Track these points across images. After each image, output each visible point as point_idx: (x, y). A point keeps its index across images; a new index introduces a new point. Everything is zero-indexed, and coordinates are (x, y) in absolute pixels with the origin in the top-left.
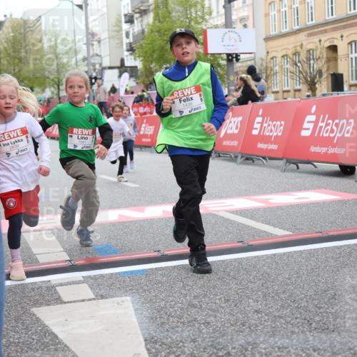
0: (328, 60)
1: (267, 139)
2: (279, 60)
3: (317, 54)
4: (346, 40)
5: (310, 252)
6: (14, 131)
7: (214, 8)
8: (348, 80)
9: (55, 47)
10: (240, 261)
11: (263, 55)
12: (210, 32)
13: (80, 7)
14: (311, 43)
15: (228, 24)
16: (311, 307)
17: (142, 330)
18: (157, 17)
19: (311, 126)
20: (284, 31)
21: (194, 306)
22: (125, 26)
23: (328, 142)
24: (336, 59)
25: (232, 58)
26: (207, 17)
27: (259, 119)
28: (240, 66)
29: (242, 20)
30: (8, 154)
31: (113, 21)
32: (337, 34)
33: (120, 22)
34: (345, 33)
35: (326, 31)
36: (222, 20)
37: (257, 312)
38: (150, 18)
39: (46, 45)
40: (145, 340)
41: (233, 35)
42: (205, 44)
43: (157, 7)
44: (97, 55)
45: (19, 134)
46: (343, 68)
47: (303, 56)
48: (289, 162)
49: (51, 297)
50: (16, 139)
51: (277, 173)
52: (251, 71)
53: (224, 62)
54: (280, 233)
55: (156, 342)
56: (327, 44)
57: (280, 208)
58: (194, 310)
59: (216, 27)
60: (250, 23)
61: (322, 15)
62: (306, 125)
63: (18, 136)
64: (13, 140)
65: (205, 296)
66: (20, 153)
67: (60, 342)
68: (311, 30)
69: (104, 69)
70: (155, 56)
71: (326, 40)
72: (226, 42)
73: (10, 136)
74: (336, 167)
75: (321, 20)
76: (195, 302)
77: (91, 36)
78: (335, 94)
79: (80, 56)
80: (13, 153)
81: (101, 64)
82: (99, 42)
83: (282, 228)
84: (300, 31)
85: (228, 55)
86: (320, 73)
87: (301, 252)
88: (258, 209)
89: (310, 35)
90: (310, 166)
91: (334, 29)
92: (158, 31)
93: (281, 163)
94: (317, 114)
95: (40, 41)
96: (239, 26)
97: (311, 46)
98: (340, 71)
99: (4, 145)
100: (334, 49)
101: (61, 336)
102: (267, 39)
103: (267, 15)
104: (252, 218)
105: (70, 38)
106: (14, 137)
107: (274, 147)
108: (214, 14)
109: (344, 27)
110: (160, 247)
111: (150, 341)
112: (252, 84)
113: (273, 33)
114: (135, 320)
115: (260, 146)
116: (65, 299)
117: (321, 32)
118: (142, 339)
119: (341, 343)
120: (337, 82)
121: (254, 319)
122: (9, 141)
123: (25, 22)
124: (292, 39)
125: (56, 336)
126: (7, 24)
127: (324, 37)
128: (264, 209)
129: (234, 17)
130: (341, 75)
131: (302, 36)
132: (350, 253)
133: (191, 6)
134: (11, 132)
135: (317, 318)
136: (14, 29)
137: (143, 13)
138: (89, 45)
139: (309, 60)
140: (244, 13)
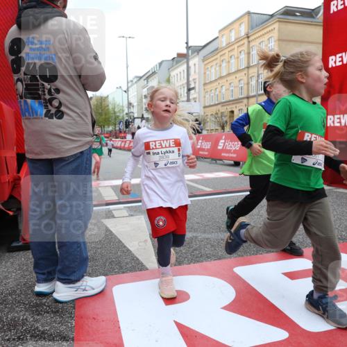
0: (230, 117)
1: (203, 150)
2: (209, 116)
3: (225, 114)
4: (238, 109)
5: (221, 198)
6: (167, 140)
7: (182, 93)
9: (114, 108)
11: (203, 114)
13: (125, 92)
14: (223, 109)
15: (188, 100)
19: (222, 145)
20: (212, 104)
22: (144, 100)
23: (229, 151)
24: (233, 117)
27: (200, 141)
29: (194, 99)
31: (139, 98)
32: (234, 106)
33: (142, 97)
34: (238, 105)
35: (229, 104)
36: (185, 99)
37: (198, 223)
39: (111, 107)
40: (150, 234)
41: (190, 105)
44: (132, 112)
45: (172, 145)
47: (219, 115)
48: (213, 159)
49: (110, 215)
50: (168, 149)
51: (207, 164)
54: (208, 190)
56: (230, 110)
57: (209, 179)
59: (183, 101)
60: (198, 100)
61: (228, 97)
62: (220, 144)
63: (170, 147)
64: (164, 150)
66: (169, 165)
67: (114, 234)
68: (223, 104)
69: (135, 118)
71: (229, 108)
73: (161, 145)
74: (232, 162)
75: (228, 100)
77: (130, 104)
79: (125, 113)
81: (133, 116)
82: (133, 107)
83: (209, 187)
84: (218, 104)
87: (217, 198)
88: (198, 180)
89: (222, 106)
90: (221, 162)
91: (233, 104)
93: (209, 160)
94: (225, 139)
95: (108, 106)
96: (192, 102)
97: (223, 111)
99: (154, 154)
100: (232, 112)
101: (114, 232)
102: (205, 107)
103: (205, 97)
104: (196, 183)
105: (121, 104)
106: (166, 147)
107: (206, 153)
108: (182, 96)
109: (237, 103)
113: (207, 105)
114: (145, 225)
115: (201, 153)
116: (116, 216)
117: (227, 105)
118: (148, 234)
121: (196, 226)
122: (159, 151)
123: (102, 98)
124: (215, 108)
125: (111, 232)
126: (94, 98)
128: (202, 180)
129: (191, 98)
131: (219, 106)
134: (163, 141)
136: (97, 100)
138: (129, 108)
139: (222, 116)
140: (195, 96)
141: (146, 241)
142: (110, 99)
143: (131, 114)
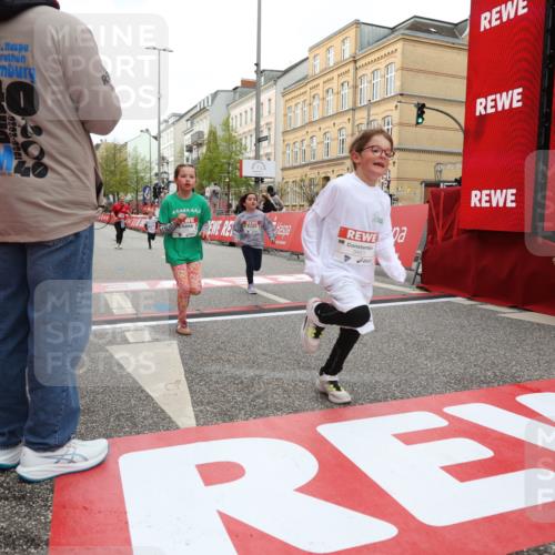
2: (290, 184)
3: (316, 182)
4: (336, 174)
7: (248, 145)
9: (136, 165)
10: (255, 319)
11: (279, 179)
12: (245, 163)
13: (155, 138)
14: (312, 174)
15: (257, 157)
16: (300, 352)
18: (209, 149)
20: (295, 164)
21: (219, 348)
22: (186, 154)
25: (259, 180)
26: (243, 151)
27: (275, 224)
28: (263, 187)
29: (267, 154)
31: (178, 150)
32: (330, 170)
33: (183, 150)
34: (336, 169)
35: (322, 167)
36: (252, 154)
37: (264, 354)
38: (204, 149)
39: (130, 162)
40: (186, 371)
41: (260, 165)
42: (241, 170)
43: (209, 142)
44: (166, 173)
47: (307, 182)
48: (293, 253)
51: (284, 260)
52: (270, 190)
53: (253, 183)
54: (283, 301)
55: (192, 373)
56: (324, 175)
57: (285, 284)
58: (220, 352)
59: (249, 158)
60: (272, 157)
61: (320, 156)
68: (313, 165)
69: (170, 182)
71: (323, 173)
72: (255, 169)
75: (320, 159)
76: (222, 346)
77: (162, 160)
79: (153, 173)
81: (168, 179)
82: (168, 163)
83: (285, 298)
84: (306, 165)
85: (256, 178)
88: (269, 285)
89: (311, 169)
91: (328, 166)
92: (210, 159)
93: (287, 254)
95: (126, 160)
96: (264, 159)
97: (313, 176)
100: (327, 178)
102: (284, 169)
103: (284, 153)
104: (266, 290)
105: (148, 159)
107: (283, 243)
108: (248, 150)
109: (335, 165)
110: (200, 308)
111: (188, 372)
112: (270, 198)
113: (287, 165)
117: (320, 167)
118: (183, 370)
121: (261, 359)
123: (115, 146)
124: (300, 170)
126: (103, 146)
127: (321, 171)
128: (275, 285)
129: (262, 153)
131: (307, 169)
133: (232, 143)
136: (107, 150)
137: (200, 145)
138: (160, 165)
139: (310, 185)
140: (269, 150)
141: (178, 382)
142: (130, 149)
143: (165, 176)
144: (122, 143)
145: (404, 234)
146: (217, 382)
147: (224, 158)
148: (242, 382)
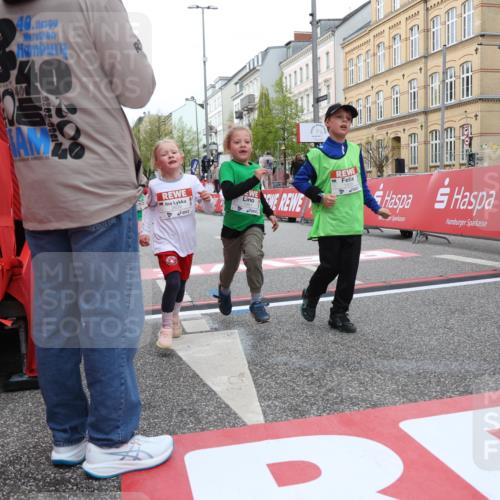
0: (393, 148)
3: (385, 143)
4: (407, 133)
5: (376, 297)
6: (178, 191)
7: (305, 106)
8: (408, 164)
9: (182, 137)
12: (302, 126)
13: (202, 106)
14: (380, 135)
15: (316, 120)
17: (246, 355)
18: (261, 114)
21: (286, 338)
22: (236, 121)
24: (399, 148)
26: (300, 114)
30: (169, 214)
31: (227, 116)
32: (400, 128)
33: (232, 117)
34: (407, 127)
35: (391, 126)
36: (311, 116)
37: (335, 343)
38: (255, 115)
40: (249, 363)
41: (319, 128)
42: (298, 135)
43: (261, 106)
44: (214, 143)
45: (183, 195)
46: (404, 154)
47: (374, 145)
55: (256, 365)
56: (393, 136)
58: (285, 341)
59: (307, 121)
61: (389, 113)
63: (182, 197)
65: (295, 330)
67: (184, 363)
68: (380, 124)
69: (220, 154)
70: (259, 144)
71: (392, 132)
72: (314, 133)
74: (398, 232)
75: (389, 117)
76: (287, 335)
77: (210, 129)
78: (398, 175)
79: (201, 144)
80: (174, 214)
81: (217, 151)
82: (216, 133)
84: (372, 125)
85: (316, 144)
86: (387, 158)
87: (370, 297)
89: (379, 129)
90: (377, 232)
91: (398, 124)
92: (262, 125)
94: (384, 190)
97: (379, 137)
98: (402, 157)
100: (397, 139)
101: (184, 358)
105: (195, 129)
106: (178, 197)
108: (305, 112)
109: (406, 123)
114: (240, 347)
116: (188, 331)
117: (388, 126)
118: (246, 362)
119: (398, 367)
120: (400, 166)
121: (332, 348)
122: (172, 201)
123: (159, 118)
124: (365, 132)
125: (181, 359)
126: (146, 119)
127: (390, 130)
130: (403, 161)
131: (373, 130)
132: (407, 299)
133: (287, 105)
134: (175, 191)
135: (381, 348)
136: (150, 122)
137: (250, 110)
138: (208, 135)
139: (378, 148)
141: (242, 375)
142: (175, 120)
143: (214, 147)
144: (166, 114)
145: (492, 200)
146: (284, 375)
147: (279, 123)
148: (312, 375)
